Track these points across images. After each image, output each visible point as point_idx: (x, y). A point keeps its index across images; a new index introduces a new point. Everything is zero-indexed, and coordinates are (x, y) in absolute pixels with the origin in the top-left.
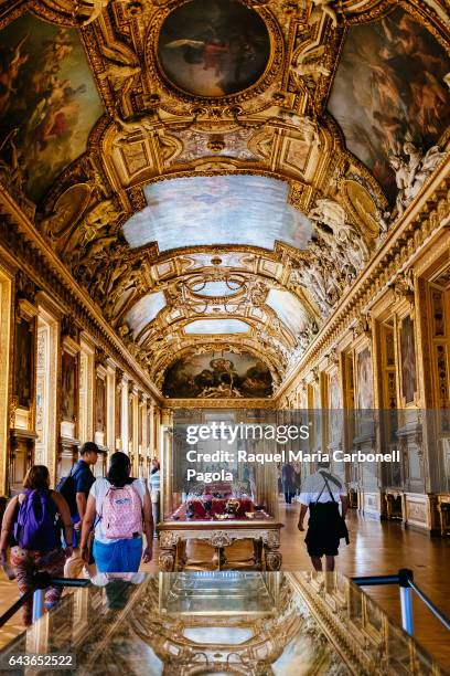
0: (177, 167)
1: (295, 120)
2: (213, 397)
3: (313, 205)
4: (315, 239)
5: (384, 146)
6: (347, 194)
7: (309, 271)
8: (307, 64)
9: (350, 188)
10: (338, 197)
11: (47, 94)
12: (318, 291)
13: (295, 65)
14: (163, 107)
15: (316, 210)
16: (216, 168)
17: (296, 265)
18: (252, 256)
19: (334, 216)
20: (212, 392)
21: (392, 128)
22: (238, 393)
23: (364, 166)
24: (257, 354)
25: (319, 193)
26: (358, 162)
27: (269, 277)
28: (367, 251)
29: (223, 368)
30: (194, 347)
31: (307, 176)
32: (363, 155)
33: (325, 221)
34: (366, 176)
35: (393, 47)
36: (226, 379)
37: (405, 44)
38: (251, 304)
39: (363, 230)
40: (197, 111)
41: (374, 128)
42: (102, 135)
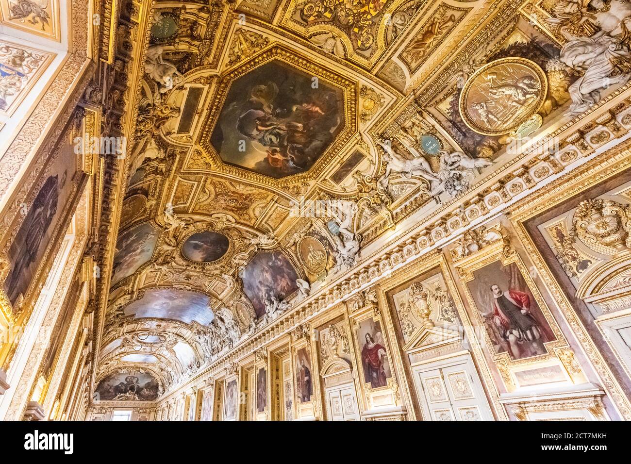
0: (165, 284)
1: (226, 277)
2: (121, 400)
3: (219, 309)
4: (213, 323)
5: (260, 294)
6: (236, 307)
7: (205, 337)
8: (240, 259)
9: (238, 306)
10: (232, 308)
11: (134, 251)
12: (207, 347)
13: (235, 258)
14: (175, 262)
15: (220, 312)
16: (182, 287)
17: (199, 333)
18: (177, 325)
19: (228, 315)
20: (122, 396)
21: (266, 288)
22: (137, 398)
23: (249, 299)
24: (154, 375)
25: (224, 305)
26: (246, 297)
27: (181, 336)
28: (240, 333)
29: (132, 382)
30: (120, 368)
31: (220, 297)
32: (250, 294)
33: (223, 317)
34: (248, 303)
35: (274, 262)
36: (132, 389)
37: (279, 263)
38: (165, 348)
39: (240, 324)
40: (188, 266)
41: (257, 286)
42: (144, 268)
